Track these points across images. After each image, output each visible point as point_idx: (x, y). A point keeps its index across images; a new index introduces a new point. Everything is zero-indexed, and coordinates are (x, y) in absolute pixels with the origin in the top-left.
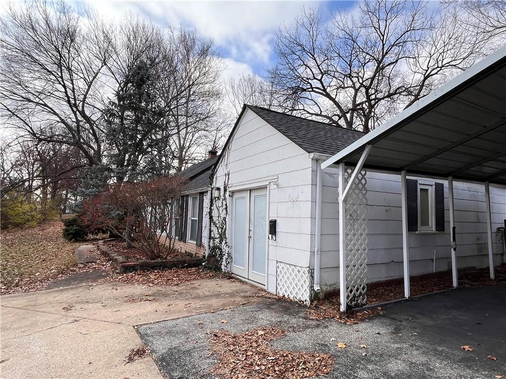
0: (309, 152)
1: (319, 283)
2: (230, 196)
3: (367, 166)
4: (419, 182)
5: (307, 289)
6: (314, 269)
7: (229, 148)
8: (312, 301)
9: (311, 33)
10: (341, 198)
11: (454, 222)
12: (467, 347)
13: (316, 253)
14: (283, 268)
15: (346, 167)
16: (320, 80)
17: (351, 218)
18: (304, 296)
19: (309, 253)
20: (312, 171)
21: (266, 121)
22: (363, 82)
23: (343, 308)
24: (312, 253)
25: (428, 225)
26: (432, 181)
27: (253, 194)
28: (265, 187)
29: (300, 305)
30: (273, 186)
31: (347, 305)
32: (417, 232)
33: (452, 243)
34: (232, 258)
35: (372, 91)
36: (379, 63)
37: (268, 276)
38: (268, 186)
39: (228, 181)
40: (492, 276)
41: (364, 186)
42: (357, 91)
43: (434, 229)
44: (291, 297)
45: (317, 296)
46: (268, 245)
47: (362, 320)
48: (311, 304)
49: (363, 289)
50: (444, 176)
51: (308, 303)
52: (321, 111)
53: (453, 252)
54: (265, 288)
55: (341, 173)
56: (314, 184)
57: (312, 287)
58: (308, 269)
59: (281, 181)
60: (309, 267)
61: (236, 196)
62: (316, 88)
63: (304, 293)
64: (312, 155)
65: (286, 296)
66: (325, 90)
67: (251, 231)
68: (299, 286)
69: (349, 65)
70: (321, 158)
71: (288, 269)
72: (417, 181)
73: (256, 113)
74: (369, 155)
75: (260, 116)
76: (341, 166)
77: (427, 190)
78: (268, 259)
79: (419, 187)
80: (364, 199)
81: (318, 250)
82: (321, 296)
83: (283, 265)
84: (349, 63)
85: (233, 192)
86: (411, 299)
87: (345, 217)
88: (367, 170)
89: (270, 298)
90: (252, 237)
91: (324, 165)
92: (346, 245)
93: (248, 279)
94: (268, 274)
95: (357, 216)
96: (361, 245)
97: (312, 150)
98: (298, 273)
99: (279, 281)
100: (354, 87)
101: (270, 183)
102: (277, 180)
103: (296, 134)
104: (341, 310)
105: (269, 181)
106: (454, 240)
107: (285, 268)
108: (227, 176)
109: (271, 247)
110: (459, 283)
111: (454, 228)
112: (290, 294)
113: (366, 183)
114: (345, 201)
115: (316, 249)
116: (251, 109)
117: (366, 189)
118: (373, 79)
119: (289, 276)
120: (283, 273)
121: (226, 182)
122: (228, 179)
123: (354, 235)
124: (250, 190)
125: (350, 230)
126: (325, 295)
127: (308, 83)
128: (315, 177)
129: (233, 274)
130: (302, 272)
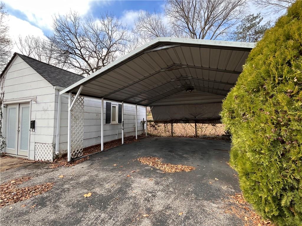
0: (54, 86)
1: (58, 150)
2: (4, 107)
3: (81, 94)
4: (112, 103)
5: (51, 154)
6: (55, 144)
7: (4, 77)
8: (54, 160)
9: (75, 24)
10: (69, 109)
11: (123, 119)
12: (115, 165)
13: (57, 136)
14: (38, 146)
15: (73, 95)
16: (80, 50)
17: (75, 118)
18: (50, 158)
19: (53, 136)
20: (55, 95)
21: (30, 65)
22: (102, 56)
23: (69, 160)
24: (55, 136)
25: (115, 121)
26: (118, 103)
27: (21, 106)
28: (28, 103)
29: (47, 163)
30: (33, 102)
31: (71, 158)
32: (110, 124)
33: (122, 127)
34: (6, 144)
35: (105, 61)
36: (108, 49)
37: (29, 151)
38: (30, 102)
39: (3, 98)
40: (136, 138)
41: (82, 104)
42: (99, 60)
43: (117, 122)
44: (43, 160)
45: (58, 157)
46: (30, 134)
47: (78, 163)
48: (54, 161)
49: (81, 150)
50: (121, 101)
51: (52, 161)
52: (81, 66)
53: (122, 131)
54: (28, 158)
55: (69, 97)
56: (56, 102)
57: (54, 153)
58: (52, 144)
59: (38, 100)
60: (53, 143)
61: (9, 107)
62: (78, 54)
63: (50, 157)
64: (55, 87)
65: (40, 160)
66: (82, 56)
67: (19, 127)
68: (47, 153)
69: (95, 47)
70: (60, 89)
71: (41, 146)
72: (111, 103)
73: (23, 59)
74: (82, 90)
75: (26, 61)
76: (70, 94)
77: (115, 107)
78: (30, 142)
79: (112, 106)
80: (82, 110)
81: (58, 134)
82: (60, 156)
83: (38, 144)
84: (95, 45)
85: (7, 105)
86: (103, 151)
87: (71, 118)
88: (84, 97)
89: (29, 163)
90: (20, 131)
91: (61, 93)
92: (71, 132)
93: (17, 155)
94: (29, 150)
95: (78, 117)
96: (80, 130)
97: (56, 85)
98: (47, 147)
99: (36, 153)
100: (98, 58)
101: (31, 100)
102: (36, 99)
103: (49, 75)
104: (68, 161)
105: (31, 99)
106: (123, 126)
107: (40, 146)
108: (2, 95)
109: (31, 135)
110: (124, 142)
111: (123, 122)
112: (42, 159)
113: (84, 103)
114: (71, 110)
115: (57, 134)
116: (19, 56)
117: (83, 105)
118: (105, 56)
119: (42, 149)
120: (39, 148)
121: (2, 98)
122: (3, 96)
123: (76, 126)
124: (19, 104)
125: (74, 124)
126: (62, 156)
127: (73, 50)
128: (57, 98)
129: (7, 153)
130: (49, 146)
